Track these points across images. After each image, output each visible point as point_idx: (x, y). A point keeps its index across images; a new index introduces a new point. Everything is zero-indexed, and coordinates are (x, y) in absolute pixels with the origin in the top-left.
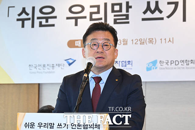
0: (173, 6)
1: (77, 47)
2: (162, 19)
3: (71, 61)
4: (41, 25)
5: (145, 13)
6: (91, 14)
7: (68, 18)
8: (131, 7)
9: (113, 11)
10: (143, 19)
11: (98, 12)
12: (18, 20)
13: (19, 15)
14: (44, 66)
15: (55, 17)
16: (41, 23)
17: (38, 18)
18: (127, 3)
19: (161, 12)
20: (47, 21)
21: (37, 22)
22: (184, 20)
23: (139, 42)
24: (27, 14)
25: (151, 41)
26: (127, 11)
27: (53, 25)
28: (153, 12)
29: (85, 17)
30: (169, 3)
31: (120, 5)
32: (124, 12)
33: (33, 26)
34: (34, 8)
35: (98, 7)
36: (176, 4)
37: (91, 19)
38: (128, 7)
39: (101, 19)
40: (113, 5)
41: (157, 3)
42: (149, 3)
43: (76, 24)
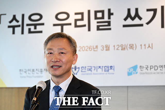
0: (152, 13)
2: (142, 25)
4: (30, 32)
5: (125, 19)
6: (76, 20)
7: (55, 25)
8: (112, 14)
9: (96, 18)
10: (124, 26)
11: (82, 19)
12: (9, 27)
13: (10, 22)
14: (33, 70)
15: (43, 24)
16: (30, 29)
17: (28, 25)
18: (109, 10)
19: (140, 18)
20: (35, 28)
21: (26, 29)
22: (163, 26)
23: (120, 48)
24: (18, 21)
25: (131, 47)
26: (109, 18)
27: (41, 32)
28: (133, 19)
29: (70, 24)
30: (148, 10)
31: (103, 12)
32: (106, 19)
33: (23, 33)
34: (23, 16)
35: (82, 14)
36: (155, 11)
37: (76, 26)
38: (110, 14)
39: (85, 26)
40: (96, 12)
41: (137, 10)
42: (129, 10)
43: (62, 31)
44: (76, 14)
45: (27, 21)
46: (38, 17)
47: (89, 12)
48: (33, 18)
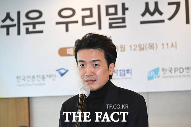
0: (174, 7)
1: (69, 55)
2: (163, 21)
3: (63, 71)
4: (28, 32)
5: (143, 15)
6: (84, 18)
7: (58, 23)
8: (127, 9)
9: (108, 14)
10: (142, 23)
11: (91, 16)
12: (2, 27)
13: (3, 21)
14: (33, 77)
15: (43, 23)
16: (27, 29)
17: (25, 24)
19: (161, 13)
20: (34, 27)
21: (23, 28)
22: (188, 22)
23: (138, 48)
24: (12, 20)
25: (151, 46)
26: (124, 13)
27: (41, 32)
28: (152, 14)
29: (77, 22)
30: (170, 4)
31: (115, 7)
32: (120, 14)
33: (19, 33)
34: (19, 13)
35: (91, 10)
37: (84, 24)
38: (124, 9)
39: (94, 23)
41: (156, 3)
42: (147, 4)
43: (67, 30)
44: (83, 10)
45: (23, 19)
46: (37, 15)
47: (99, 7)
48: (31, 15)
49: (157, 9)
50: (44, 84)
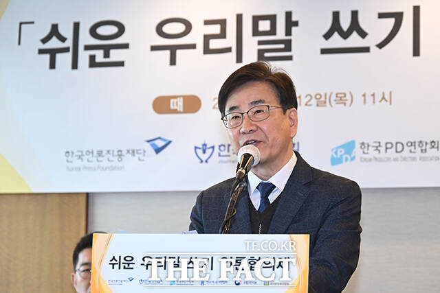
0: (392, 21)
1: (175, 112)
2: (366, 50)
3: (160, 144)
4: (93, 63)
5: (327, 36)
6: (207, 38)
7: (154, 48)
8: (296, 24)
9: (256, 32)
10: (324, 51)
11: (223, 35)
12: (41, 52)
13: (44, 41)
14: (100, 153)
15: (126, 46)
16: (92, 58)
17: (87, 48)
18: (289, 15)
19: (363, 34)
20: (107, 55)
22: (416, 52)
23: (314, 102)
24: (63, 39)
25: (341, 99)
26: (288, 32)
27: (121, 64)
28: (345, 35)
29: (193, 46)
30: (381, 16)
31: (272, 19)
32: (281, 34)
33: (75, 66)
34: (77, 26)
35: (223, 23)
36: (398, 17)
37: (207, 50)
38: (290, 24)
39: (228, 50)
40: (256, 19)
41: (355, 14)
42: (336, 15)
43: (173, 62)
44: (207, 23)
45: (86, 39)
46: (113, 30)
47: (239, 18)
48: (102, 31)
49: (355, 26)
50: (122, 168)
